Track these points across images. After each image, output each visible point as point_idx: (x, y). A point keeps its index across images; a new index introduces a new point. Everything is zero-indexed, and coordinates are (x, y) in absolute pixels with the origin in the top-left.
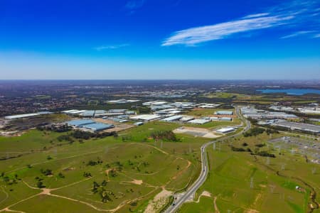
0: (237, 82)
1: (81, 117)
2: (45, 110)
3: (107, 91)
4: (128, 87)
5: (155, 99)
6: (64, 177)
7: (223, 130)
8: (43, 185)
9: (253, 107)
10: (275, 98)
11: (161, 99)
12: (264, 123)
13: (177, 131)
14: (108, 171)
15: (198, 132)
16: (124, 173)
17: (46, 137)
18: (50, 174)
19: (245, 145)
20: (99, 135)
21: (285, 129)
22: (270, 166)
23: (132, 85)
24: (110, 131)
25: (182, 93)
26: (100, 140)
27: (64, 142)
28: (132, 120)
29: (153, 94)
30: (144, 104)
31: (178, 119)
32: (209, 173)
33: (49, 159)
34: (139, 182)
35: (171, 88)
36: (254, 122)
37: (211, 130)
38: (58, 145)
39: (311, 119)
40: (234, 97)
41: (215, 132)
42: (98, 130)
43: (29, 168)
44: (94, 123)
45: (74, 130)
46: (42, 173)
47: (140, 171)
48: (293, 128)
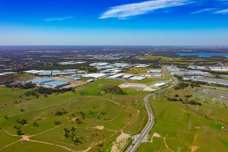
0: (160, 48)
1: (42, 76)
2: (9, 71)
3: (58, 54)
4: (74, 51)
5: (98, 61)
6: (38, 126)
7: (158, 85)
8: (21, 133)
9: (175, 66)
11: (103, 61)
12: (188, 79)
13: (122, 86)
14: (74, 119)
15: (139, 86)
16: (87, 121)
17: (15, 93)
18: (26, 123)
19: (177, 96)
20: (59, 90)
21: (204, 83)
22: (200, 112)
24: (68, 87)
25: (118, 56)
26: (60, 94)
27: (31, 97)
28: (84, 78)
29: (96, 57)
30: (91, 65)
31: (121, 77)
32: (155, 119)
33: (22, 111)
34: (101, 128)
36: (180, 78)
37: (149, 85)
38: (27, 99)
39: (221, 76)
40: (160, 59)
41: (152, 86)
42: (58, 87)
43: (7, 118)
44: (54, 81)
45: (38, 87)
46: (19, 122)
47: (100, 119)
48: (210, 82)
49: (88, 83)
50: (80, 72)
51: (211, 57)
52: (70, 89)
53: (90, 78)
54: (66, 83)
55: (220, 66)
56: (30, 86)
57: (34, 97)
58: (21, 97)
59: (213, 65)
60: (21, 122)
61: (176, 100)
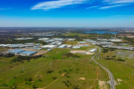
4: (18, 31)
5: (42, 37)
6: (41, 81)
8: (36, 87)
9: (90, 39)
10: (94, 35)
12: (105, 47)
18: (32, 80)
19: (108, 57)
23: (21, 30)
25: (52, 34)
26: (37, 60)
31: (66, 47)
33: (22, 72)
34: (83, 79)
35: (43, 32)
36: (100, 46)
37: (87, 51)
39: (120, 44)
40: (78, 35)
41: (89, 51)
42: (31, 55)
43: (15, 78)
44: (25, 51)
45: (17, 55)
46: (26, 80)
47: (77, 73)
48: (118, 48)
49: (48, 51)
50: (37, 44)
51: (104, 34)
52: (41, 56)
53: (47, 48)
54: (35, 52)
55: (113, 38)
56: (10, 55)
57: (20, 62)
58: (11, 63)
59: (110, 38)
60: (29, 80)
61: (109, 59)
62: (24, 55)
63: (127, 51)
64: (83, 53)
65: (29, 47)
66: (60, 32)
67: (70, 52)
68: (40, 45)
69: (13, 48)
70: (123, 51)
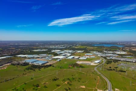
2: (6, 56)
3: (28, 46)
5: (55, 49)
6: (46, 87)
9: (97, 52)
10: (102, 48)
12: (109, 58)
14: (66, 83)
16: (73, 83)
17: (19, 69)
18: (39, 86)
19: (110, 67)
20: (44, 66)
22: (128, 76)
24: (48, 64)
25: (64, 46)
26: (46, 69)
27: (30, 70)
28: (54, 59)
31: (73, 58)
33: (32, 79)
34: (84, 87)
35: (57, 44)
36: (105, 58)
37: (92, 62)
38: (29, 72)
39: (124, 56)
40: (86, 48)
41: (94, 63)
42: (42, 64)
43: (26, 84)
44: (38, 61)
45: (31, 64)
46: (34, 86)
47: (79, 82)
48: (122, 60)
50: (49, 55)
51: (111, 47)
52: (50, 65)
53: (57, 59)
54: (46, 62)
55: (119, 51)
56: (26, 64)
57: (32, 71)
58: (25, 71)
59: (116, 51)
60: (36, 86)
61: (111, 70)
62: (37, 64)
63: (130, 63)
64: (88, 64)
65: (43, 57)
66: (71, 45)
67: (77, 62)
68: (52, 56)
69: (29, 58)
70: (125, 63)
